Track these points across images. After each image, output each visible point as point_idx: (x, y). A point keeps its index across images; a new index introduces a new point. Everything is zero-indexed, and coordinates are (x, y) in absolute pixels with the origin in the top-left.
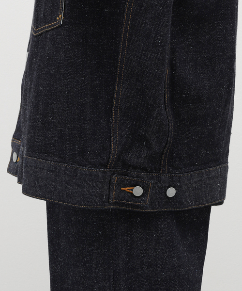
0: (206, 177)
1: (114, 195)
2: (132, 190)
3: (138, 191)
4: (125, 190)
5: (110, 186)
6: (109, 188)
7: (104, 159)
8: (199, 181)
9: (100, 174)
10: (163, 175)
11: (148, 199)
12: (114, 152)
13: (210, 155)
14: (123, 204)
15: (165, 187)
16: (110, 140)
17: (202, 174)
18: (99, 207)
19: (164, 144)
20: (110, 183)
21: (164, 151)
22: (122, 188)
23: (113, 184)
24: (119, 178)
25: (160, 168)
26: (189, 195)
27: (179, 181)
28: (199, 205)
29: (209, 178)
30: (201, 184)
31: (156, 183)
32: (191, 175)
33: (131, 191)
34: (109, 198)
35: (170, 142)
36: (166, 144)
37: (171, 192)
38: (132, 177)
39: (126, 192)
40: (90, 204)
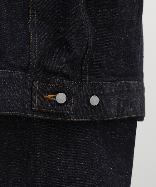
0: (127, 89)
1: (36, 103)
2: (55, 97)
3: (61, 98)
4: (47, 98)
5: (32, 93)
6: (31, 95)
7: (24, 62)
8: (120, 92)
9: (21, 77)
10: (84, 83)
11: (71, 106)
12: (34, 55)
13: (128, 67)
14: (47, 113)
15: (88, 95)
16: (29, 44)
17: (123, 85)
18: (22, 114)
19: (84, 48)
20: (31, 89)
21: (84, 57)
22: (45, 96)
23: (35, 91)
24: (41, 85)
25: (82, 76)
26: (112, 105)
27: (101, 90)
28: (122, 116)
29: (129, 90)
30: (123, 96)
31: (78, 91)
32: (113, 85)
33: (54, 99)
34: (32, 106)
35: (90, 47)
36: (87, 49)
37: (94, 100)
38: (54, 84)
39: (49, 100)
40: (12, 109)
